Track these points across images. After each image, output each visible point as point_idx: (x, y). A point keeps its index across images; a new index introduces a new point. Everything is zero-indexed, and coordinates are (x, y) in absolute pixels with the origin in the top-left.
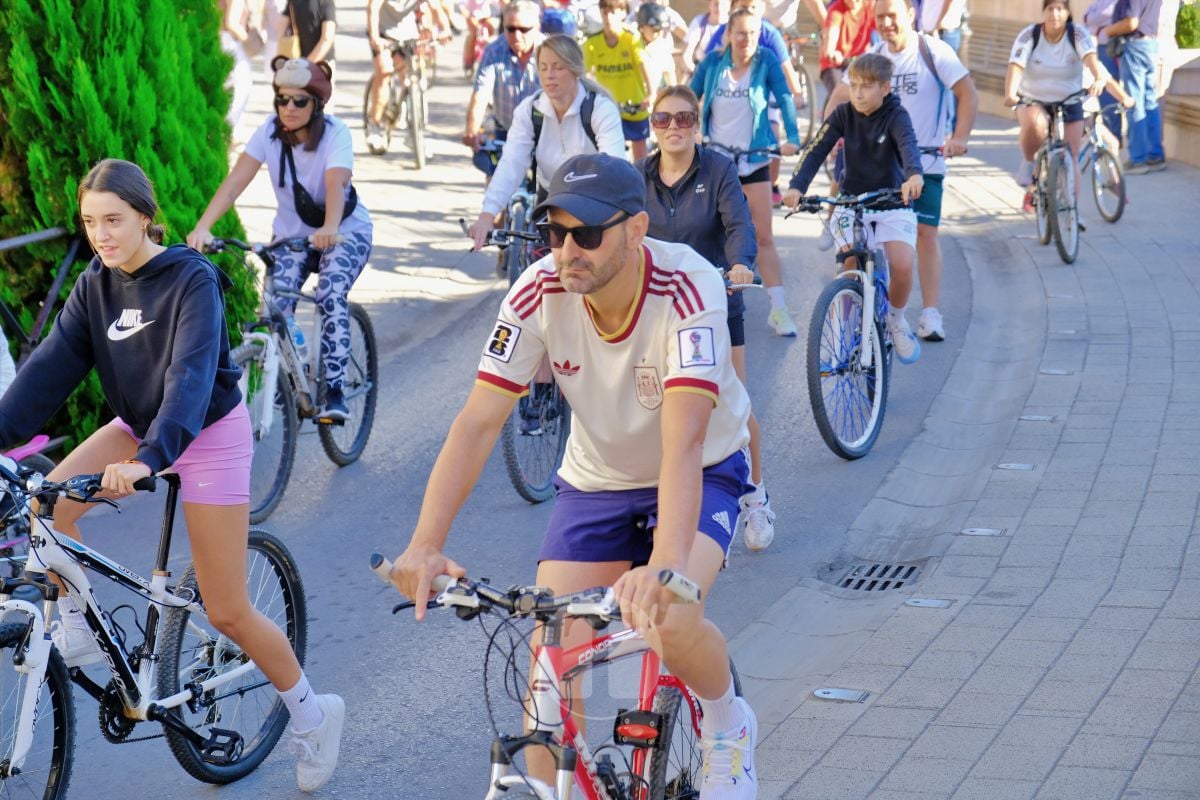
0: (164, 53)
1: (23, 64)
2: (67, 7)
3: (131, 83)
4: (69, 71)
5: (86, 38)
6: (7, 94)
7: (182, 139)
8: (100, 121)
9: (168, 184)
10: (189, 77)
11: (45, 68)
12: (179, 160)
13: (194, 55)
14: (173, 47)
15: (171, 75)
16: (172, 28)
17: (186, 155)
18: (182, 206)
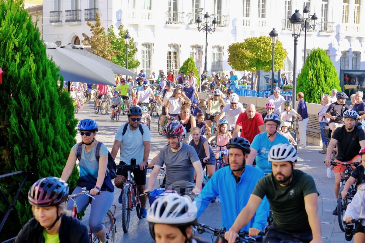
0: (57, 118)
1: (14, 121)
2: (28, 103)
3: (47, 127)
4: (28, 123)
5: (34, 113)
6: (9, 129)
7: (61, 144)
8: (37, 137)
9: (56, 157)
10: (64, 125)
11: (21, 121)
12: (60, 151)
13: (66, 119)
14: (61, 116)
15: (59, 125)
16: (60, 111)
17: (62, 149)
18: (61, 165)
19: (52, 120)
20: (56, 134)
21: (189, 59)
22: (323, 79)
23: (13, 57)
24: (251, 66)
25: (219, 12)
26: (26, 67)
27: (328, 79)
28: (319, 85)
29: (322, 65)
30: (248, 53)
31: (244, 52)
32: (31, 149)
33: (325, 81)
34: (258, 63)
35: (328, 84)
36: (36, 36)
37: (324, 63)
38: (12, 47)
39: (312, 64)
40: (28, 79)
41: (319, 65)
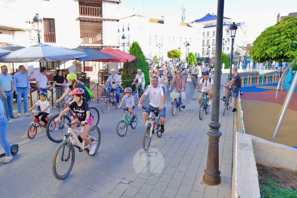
19: (145, 68)
20: (146, 70)
21: (156, 56)
22: (192, 60)
23: (137, 54)
24: (173, 57)
25: (162, 43)
26: (140, 56)
27: (194, 60)
28: (191, 62)
29: (192, 57)
30: (172, 54)
31: (171, 53)
34: (175, 56)
35: (194, 61)
36: (141, 50)
37: (193, 56)
38: (137, 52)
39: (190, 56)
40: (140, 59)
41: (191, 56)
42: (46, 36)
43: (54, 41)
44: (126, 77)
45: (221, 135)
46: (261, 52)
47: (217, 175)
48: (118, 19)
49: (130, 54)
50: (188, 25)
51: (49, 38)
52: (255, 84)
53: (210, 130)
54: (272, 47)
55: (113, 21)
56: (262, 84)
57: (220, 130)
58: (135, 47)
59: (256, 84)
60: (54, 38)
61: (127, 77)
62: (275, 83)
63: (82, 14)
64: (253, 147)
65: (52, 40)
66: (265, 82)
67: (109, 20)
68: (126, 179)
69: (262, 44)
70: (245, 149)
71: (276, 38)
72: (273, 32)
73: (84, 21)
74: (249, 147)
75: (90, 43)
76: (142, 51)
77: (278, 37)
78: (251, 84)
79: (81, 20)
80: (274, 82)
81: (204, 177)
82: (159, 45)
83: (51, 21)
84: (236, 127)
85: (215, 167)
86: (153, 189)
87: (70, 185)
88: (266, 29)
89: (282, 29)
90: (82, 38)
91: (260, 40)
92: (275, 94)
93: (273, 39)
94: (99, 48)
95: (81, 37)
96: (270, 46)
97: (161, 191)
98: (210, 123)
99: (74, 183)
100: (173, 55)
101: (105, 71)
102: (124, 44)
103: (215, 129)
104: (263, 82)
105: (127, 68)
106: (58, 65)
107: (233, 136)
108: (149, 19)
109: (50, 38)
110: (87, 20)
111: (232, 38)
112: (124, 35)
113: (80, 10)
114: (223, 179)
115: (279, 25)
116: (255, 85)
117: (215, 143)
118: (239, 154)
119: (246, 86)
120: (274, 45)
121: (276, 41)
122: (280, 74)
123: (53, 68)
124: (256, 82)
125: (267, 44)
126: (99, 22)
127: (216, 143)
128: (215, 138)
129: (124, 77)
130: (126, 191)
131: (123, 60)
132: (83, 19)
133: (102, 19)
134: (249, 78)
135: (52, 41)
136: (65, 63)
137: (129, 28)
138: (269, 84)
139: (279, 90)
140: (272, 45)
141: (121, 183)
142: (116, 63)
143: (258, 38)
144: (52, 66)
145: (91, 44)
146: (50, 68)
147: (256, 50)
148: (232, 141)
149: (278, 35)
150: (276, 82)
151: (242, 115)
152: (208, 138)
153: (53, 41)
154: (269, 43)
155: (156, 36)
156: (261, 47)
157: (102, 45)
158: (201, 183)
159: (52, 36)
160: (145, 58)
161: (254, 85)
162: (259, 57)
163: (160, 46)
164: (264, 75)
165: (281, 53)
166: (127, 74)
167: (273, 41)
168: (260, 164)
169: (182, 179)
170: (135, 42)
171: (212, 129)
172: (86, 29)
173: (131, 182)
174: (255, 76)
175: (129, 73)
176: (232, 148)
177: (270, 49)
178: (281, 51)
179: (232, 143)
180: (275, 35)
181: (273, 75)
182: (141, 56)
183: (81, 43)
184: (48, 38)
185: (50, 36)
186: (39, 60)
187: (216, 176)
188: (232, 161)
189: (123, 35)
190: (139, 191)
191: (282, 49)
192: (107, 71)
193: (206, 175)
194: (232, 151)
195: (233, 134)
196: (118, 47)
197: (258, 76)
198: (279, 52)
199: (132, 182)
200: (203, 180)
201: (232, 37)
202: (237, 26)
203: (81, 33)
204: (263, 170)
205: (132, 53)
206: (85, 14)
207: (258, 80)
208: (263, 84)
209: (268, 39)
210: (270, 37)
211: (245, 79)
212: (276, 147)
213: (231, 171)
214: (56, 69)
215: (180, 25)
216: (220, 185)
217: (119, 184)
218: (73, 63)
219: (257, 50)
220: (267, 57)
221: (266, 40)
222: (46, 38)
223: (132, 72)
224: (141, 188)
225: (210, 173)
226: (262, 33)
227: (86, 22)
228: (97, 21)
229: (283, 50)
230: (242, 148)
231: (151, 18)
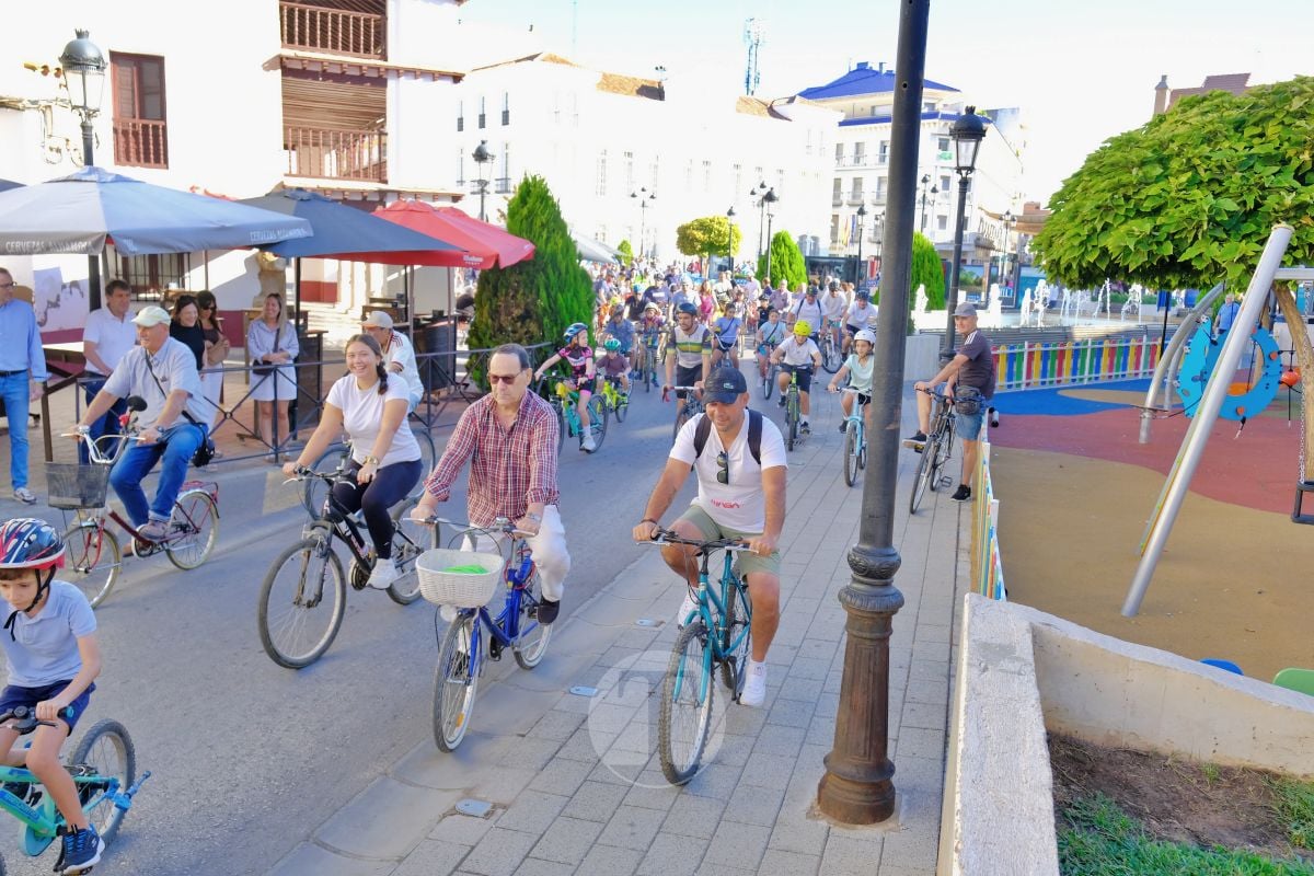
1: (543, 294)
2: (555, 279)
3: (572, 301)
5: (560, 287)
8: (565, 311)
11: (549, 296)
14: (581, 290)
19: (576, 295)
20: (580, 308)
21: (624, 242)
22: (788, 266)
23: (540, 233)
24: (702, 250)
25: (656, 186)
26: (552, 243)
27: (794, 266)
28: (782, 273)
29: (787, 251)
30: (699, 235)
31: (695, 232)
32: (559, 322)
33: (791, 269)
34: (712, 247)
35: (794, 272)
36: (559, 213)
37: (789, 247)
38: (539, 223)
39: (776, 249)
41: (783, 250)
42: (121, 133)
43: (162, 161)
44: (488, 336)
45: (901, 603)
46: (1082, 244)
47: (876, 781)
48: (458, 70)
49: (511, 230)
50: (772, 112)
51: (137, 143)
52: (1055, 379)
53: (855, 580)
54: (1130, 222)
55: (434, 80)
56: (1086, 382)
57: (899, 581)
58: (530, 201)
59: (1059, 382)
60: (162, 147)
61: (494, 336)
62: (1140, 377)
63: (291, 40)
64: (1036, 661)
65: (152, 156)
66: (1097, 371)
67: (415, 73)
68: (478, 796)
69: (1088, 208)
70: (1000, 670)
71: (1147, 184)
72: (1135, 159)
73: (303, 73)
74: (1018, 659)
75: (327, 174)
76: (562, 221)
77: (1158, 179)
78: (1036, 378)
79: (288, 69)
80: (1137, 374)
81: (821, 786)
82: (641, 196)
83: (148, 67)
84: (969, 567)
85: (871, 746)
86: (598, 838)
87: (221, 824)
88: (1109, 145)
89: (1174, 147)
90: (293, 149)
91: (1079, 189)
92: (1139, 428)
93: (1134, 186)
94: (368, 199)
95: (286, 147)
96: (1123, 219)
97: (633, 849)
98: (854, 550)
99: (240, 811)
100: (703, 241)
101: (395, 306)
102: (483, 183)
103: (873, 577)
104: (1090, 373)
105: (495, 295)
106: (175, 273)
107: (953, 607)
108: (599, 79)
109: (141, 146)
110: (318, 68)
111: (959, 177)
112: (483, 143)
113: (285, 23)
114: (905, 797)
115: (1164, 126)
116: (1056, 386)
117: (871, 640)
118: (973, 689)
119: (1017, 390)
120: (1139, 214)
121: (1148, 196)
122: (1160, 341)
123: (154, 283)
124: (1060, 374)
125: (1108, 209)
126: (370, 80)
127: (878, 639)
128: (873, 618)
129: (480, 334)
130: (476, 850)
131: (476, 256)
132: (299, 66)
133: (387, 70)
134: (1031, 354)
135: (152, 161)
136: (209, 264)
137: (506, 115)
138: (1114, 380)
139: (1155, 411)
140: (1132, 214)
141: (453, 812)
142: (445, 268)
143: (1072, 181)
144: (147, 272)
145: (331, 178)
146: (141, 282)
147: (1063, 234)
148: (949, 629)
149: (1158, 170)
150: (1145, 373)
151: (993, 519)
152: (842, 616)
153: (157, 160)
154: (1118, 206)
155: (630, 154)
156: (1083, 221)
157: (383, 187)
158: (810, 815)
159: (151, 137)
160: (578, 251)
161: (1051, 382)
162: (1074, 266)
163: (644, 197)
164: (1093, 343)
165: (1168, 249)
166: (493, 319)
167: (1137, 197)
168: (1062, 732)
169: (727, 798)
170: (534, 178)
171: (862, 579)
172: (309, 109)
173: (500, 811)
174: (1055, 346)
175: (502, 318)
176: (947, 658)
177: (1123, 229)
178: (1167, 239)
179: (948, 641)
180: (1146, 169)
181: (1133, 343)
182: (560, 243)
183: (286, 175)
184: (132, 144)
185: (141, 137)
186: (83, 245)
187: (873, 784)
188: (947, 718)
189: (480, 143)
190: (531, 850)
191: (1174, 234)
192: (403, 306)
193: (832, 778)
194: (945, 670)
195: (954, 599)
196: (456, 198)
197: (1069, 347)
198: (1159, 244)
199: (505, 807)
200: (819, 798)
201: (959, 170)
202: (985, 125)
203: (285, 129)
204: (1074, 758)
205: (517, 228)
206: (308, 40)
207: (1068, 363)
208: (1090, 379)
209: (1115, 189)
210: (1125, 178)
211: (1011, 358)
212: (1135, 661)
213: (939, 763)
214: (167, 287)
215: (739, 111)
216: (889, 824)
217: (444, 816)
218: (247, 262)
219: (1068, 234)
220: (1108, 267)
221: (1103, 191)
222: (122, 144)
223: (517, 312)
224: (542, 836)
225: (849, 769)
226: (1090, 159)
227: (309, 80)
228: (362, 75)
229: (1176, 237)
230: (989, 667)
231: (608, 72)
